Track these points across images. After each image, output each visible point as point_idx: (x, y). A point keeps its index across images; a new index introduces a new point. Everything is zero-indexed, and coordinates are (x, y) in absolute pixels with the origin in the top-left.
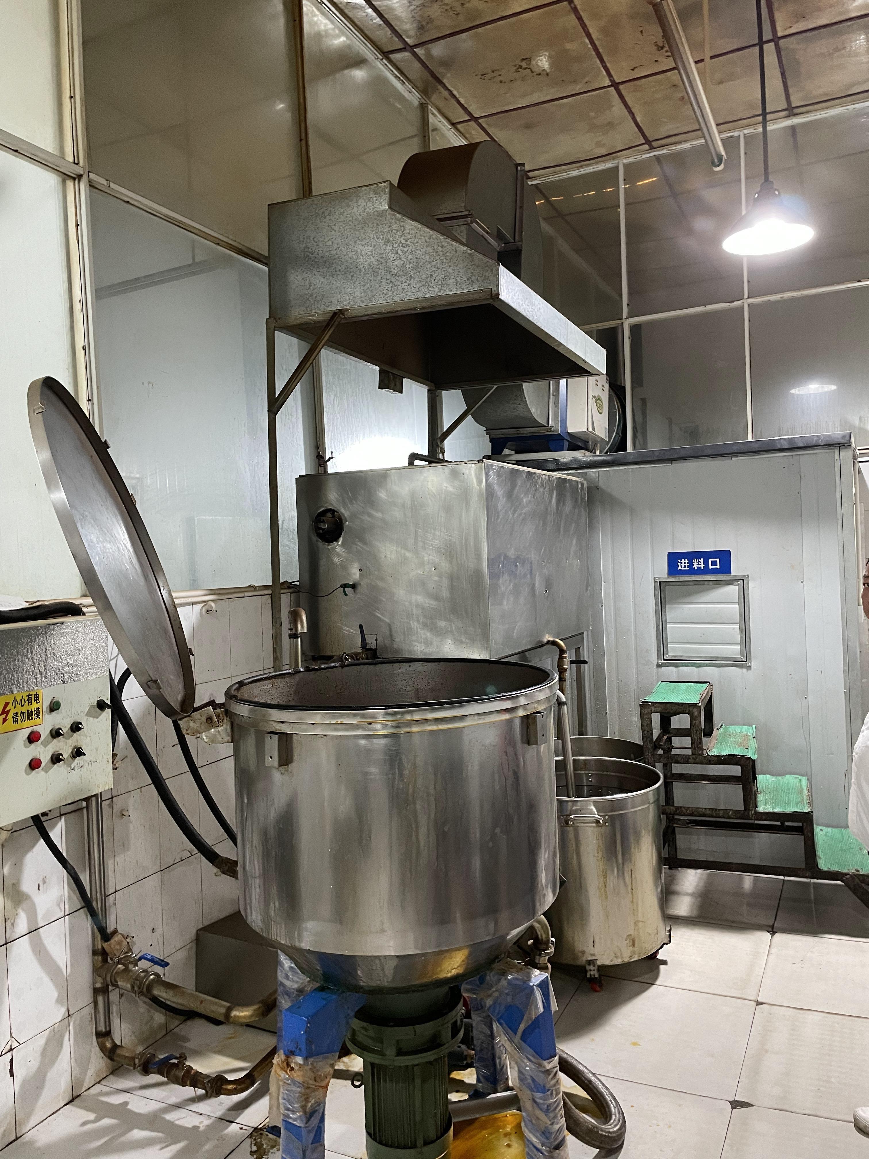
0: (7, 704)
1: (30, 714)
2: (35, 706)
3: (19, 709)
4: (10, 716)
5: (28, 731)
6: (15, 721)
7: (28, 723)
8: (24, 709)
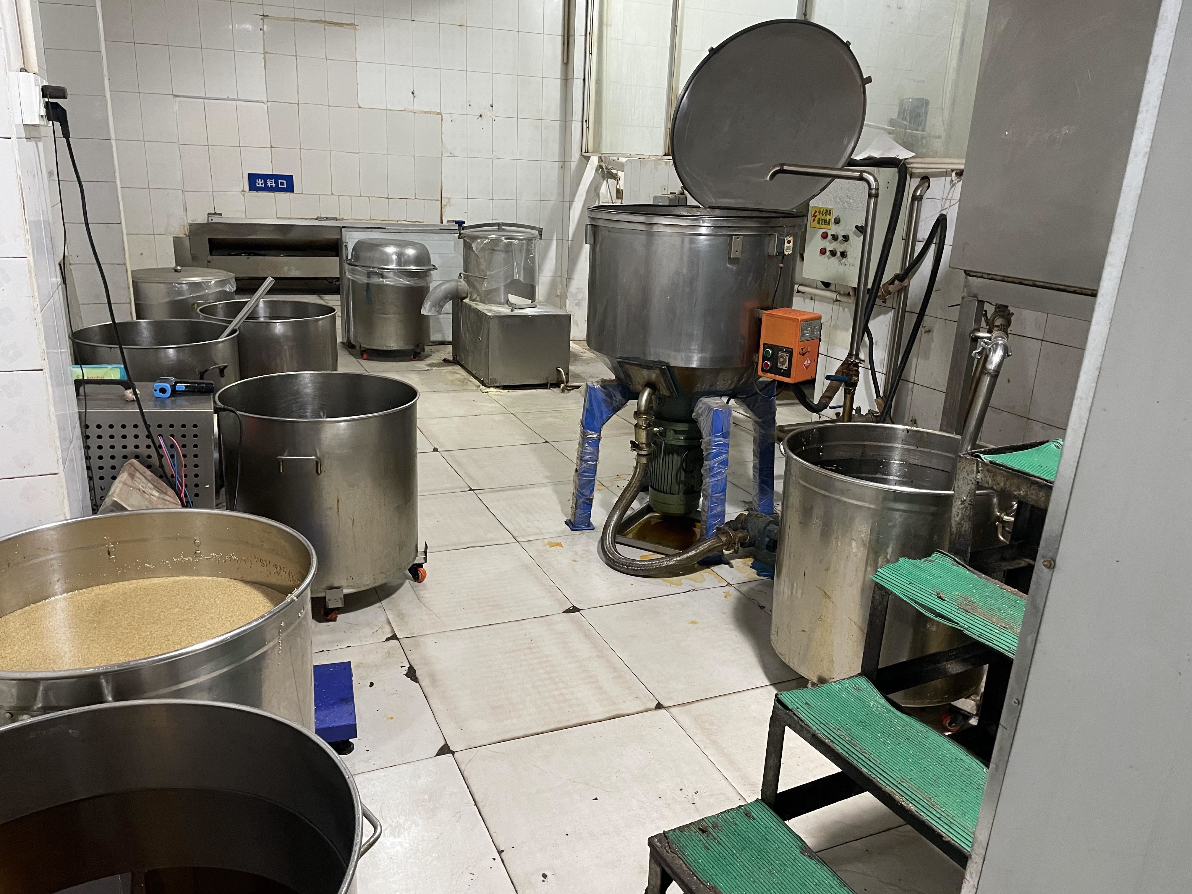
0: (816, 212)
1: (825, 221)
2: (828, 217)
3: (821, 217)
4: (817, 219)
5: (823, 231)
6: (818, 223)
7: (823, 226)
8: (823, 217)
